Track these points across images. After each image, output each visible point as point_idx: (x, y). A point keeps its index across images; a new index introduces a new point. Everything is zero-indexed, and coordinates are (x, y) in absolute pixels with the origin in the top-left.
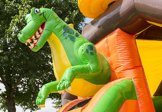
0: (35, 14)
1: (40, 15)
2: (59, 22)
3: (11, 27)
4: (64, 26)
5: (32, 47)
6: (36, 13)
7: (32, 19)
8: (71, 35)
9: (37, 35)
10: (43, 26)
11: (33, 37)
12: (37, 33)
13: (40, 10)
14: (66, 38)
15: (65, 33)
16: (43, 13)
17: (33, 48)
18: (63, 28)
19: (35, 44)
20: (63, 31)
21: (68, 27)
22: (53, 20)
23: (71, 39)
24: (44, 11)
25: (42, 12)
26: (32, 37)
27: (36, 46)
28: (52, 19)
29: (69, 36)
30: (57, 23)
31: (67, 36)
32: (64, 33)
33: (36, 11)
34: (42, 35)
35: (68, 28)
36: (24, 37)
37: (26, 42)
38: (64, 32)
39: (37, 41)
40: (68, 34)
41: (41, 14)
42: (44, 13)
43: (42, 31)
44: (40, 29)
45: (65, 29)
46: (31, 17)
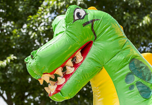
0: (75, 20)
1: (85, 25)
2: (122, 48)
3: (40, 13)
4: (133, 59)
5: (52, 93)
6: (76, 18)
7: (64, 30)
8: (143, 82)
9: (68, 68)
10: (85, 49)
11: (59, 72)
12: (70, 63)
13: (86, 14)
14: (131, 87)
15: (131, 76)
16: (93, 21)
17: (54, 94)
18: (130, 63)
19: (59, 86)
20: (127, 69)
21: (141, 62)
22: (111, 41)
23: (140, 92)
24: (96, 18)
25: (90, 18)
26: (55, 70)
27: (59, 91)
28: (110, 37)
29: (138, 83)
30: (118, 48)
31: (134, 83)
32: (129, 74)
33: (78, 14)
34: (80, 69)
35: (141, 65)
36: (37, 66)
37: (40, 79)
38: (129, 71)
39: (66, 81)
40: (136, 79)
41: (88, 23)
42: (95, 22)
43: (82, 62)
44: (79, 55)
45: (134, 67)
46: (64, 25)
